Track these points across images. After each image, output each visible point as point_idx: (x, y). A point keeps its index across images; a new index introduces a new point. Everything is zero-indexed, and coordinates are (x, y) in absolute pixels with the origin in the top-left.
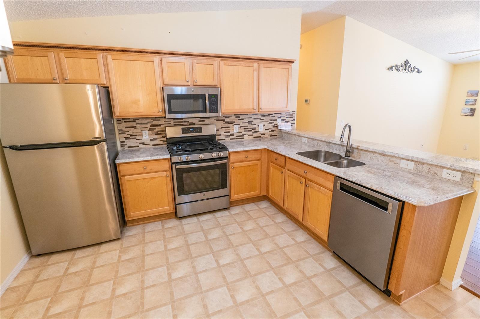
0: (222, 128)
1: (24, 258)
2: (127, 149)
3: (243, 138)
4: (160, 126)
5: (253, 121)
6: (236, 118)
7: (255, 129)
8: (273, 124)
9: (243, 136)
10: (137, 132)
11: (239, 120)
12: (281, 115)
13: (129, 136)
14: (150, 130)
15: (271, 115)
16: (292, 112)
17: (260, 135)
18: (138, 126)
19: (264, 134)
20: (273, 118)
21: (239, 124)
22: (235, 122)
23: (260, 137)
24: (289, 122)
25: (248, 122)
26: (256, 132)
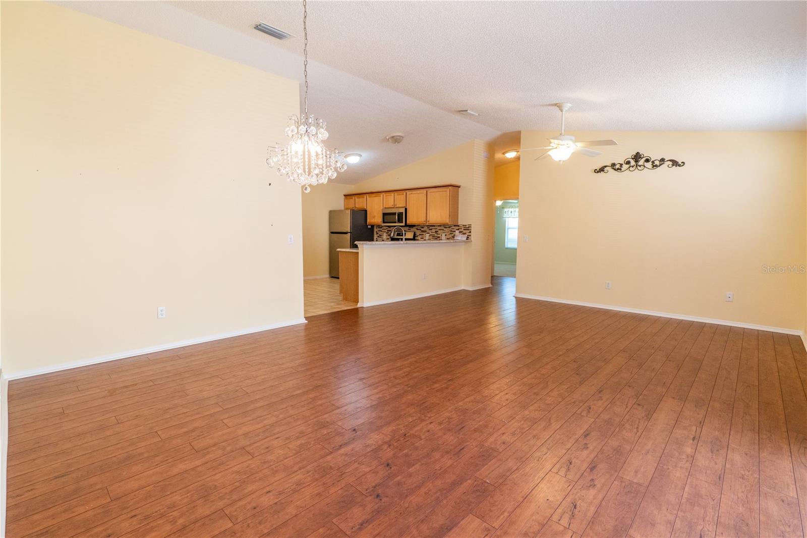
0: (420, 235)
1: (328, 276)
4: (391, 231)
5: (438, 231)
8: (452, 235)
10: (382, 234)
11: (429, 230)
12: (459, 228)
14: (387, 233)
15: (451, 227)
16: (468, 225)
18: (383, 230)
20: (453, 230)
21: (429, 233)
22: (426, 231)
24: (466, 233)
25: (435, 232)
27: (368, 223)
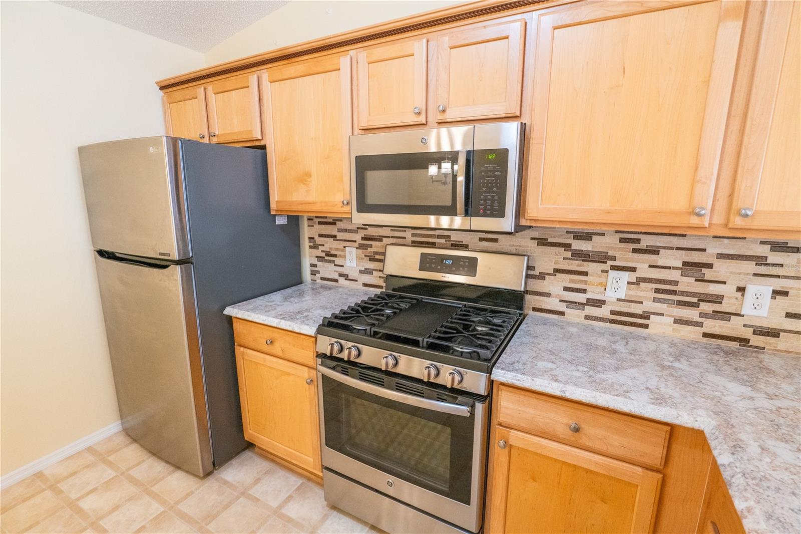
0: (557, 271)
2: (319, 281)
3: (646, 326)
4: (381, 240)
5: (710, 266)
6: (623, 245)
7: (717, 299)
9: (648, 318)
10: (337, 249)
11: (635, 251)
13: (323, 255)
14: (361, 247)
17: (747, 333)
18: (340, 235)
19: (774, 333)
21: (633, 269)
22: (613, 258)
23: (744, 341)
25: (680, 266)
26: (725, 316)
27: (273, 206)
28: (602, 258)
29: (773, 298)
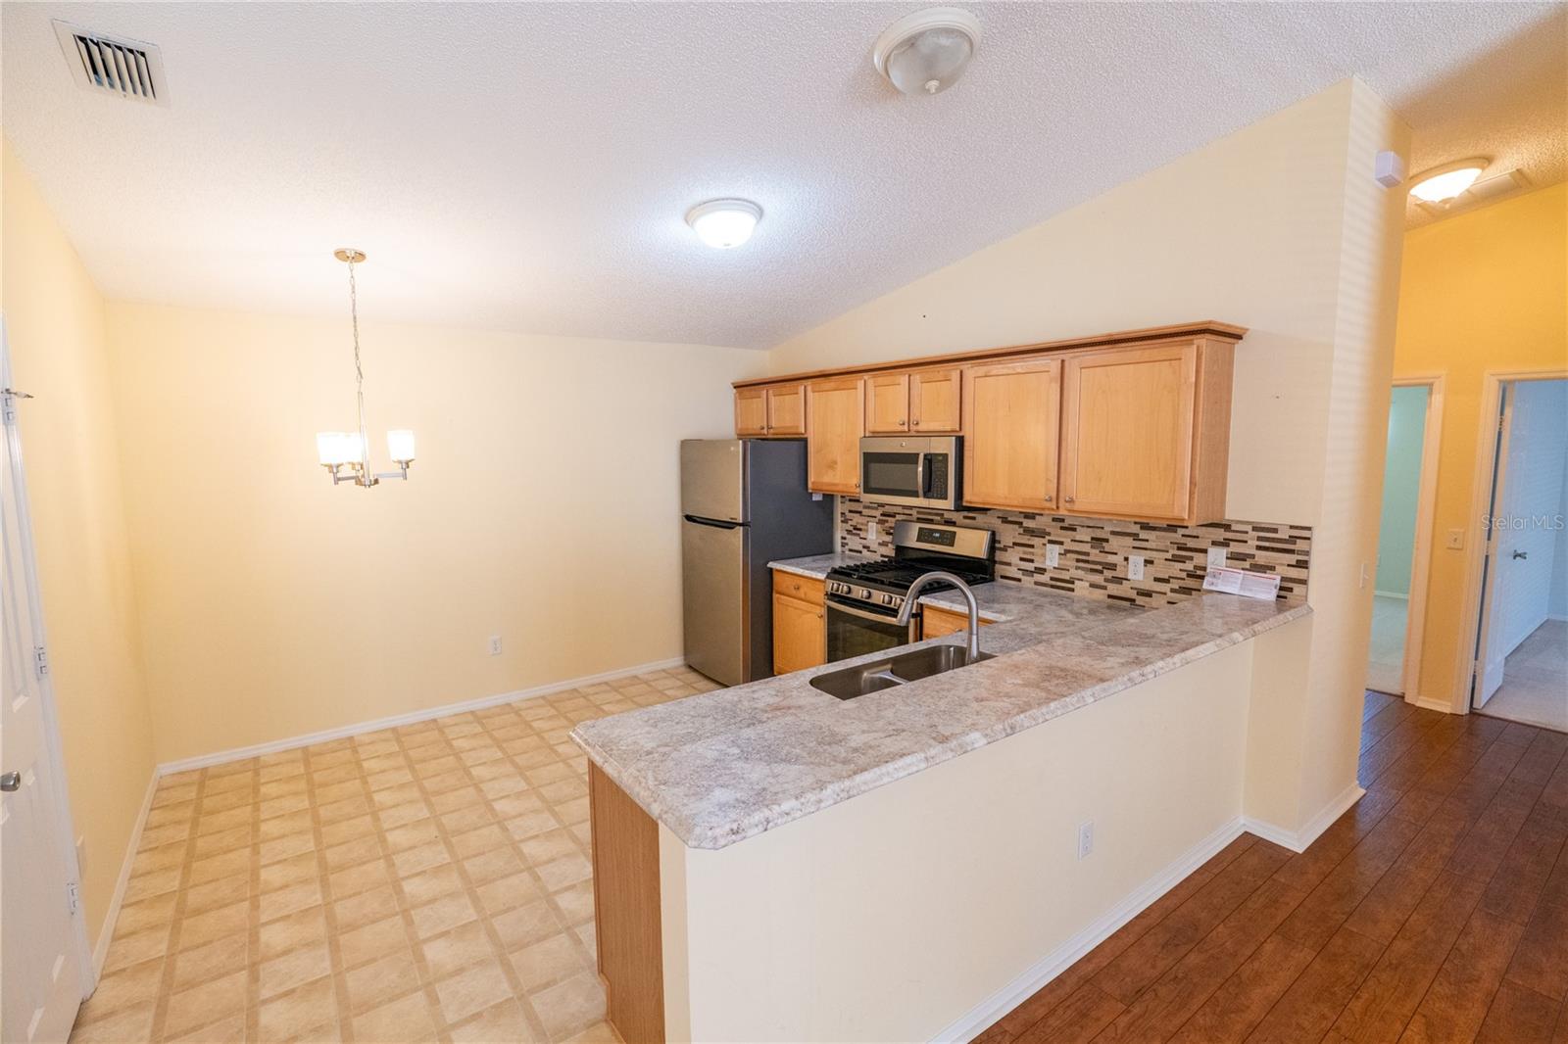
0: (1015, 544)
1: (676, 661)
2: (847, 552)
3: (1073, 590)
4: (894, 517)
5: (1107, 541)
6: (1054, 523)
7: (1113, 567)
8: (1189, 566)
9: (1073, 583)
10: (862, 524)
11: (1062, 528)
12: (1229, 535)
13: (851, 528)
14: (881, 522)
15: (1179, 529)
16: (1291, 527)
17: (1133, 594)
18: (866, 512)
19: (1148, 594)
20: (1191, 543)
21: (1061, 543)
22: (1049, 534)
23: (1132, 601)
24: (1272, 568)
25: (1089, 540)
26: (1118, 580)
27: (810, 485)
28: (1042, 534)
29: (1145, 566)
